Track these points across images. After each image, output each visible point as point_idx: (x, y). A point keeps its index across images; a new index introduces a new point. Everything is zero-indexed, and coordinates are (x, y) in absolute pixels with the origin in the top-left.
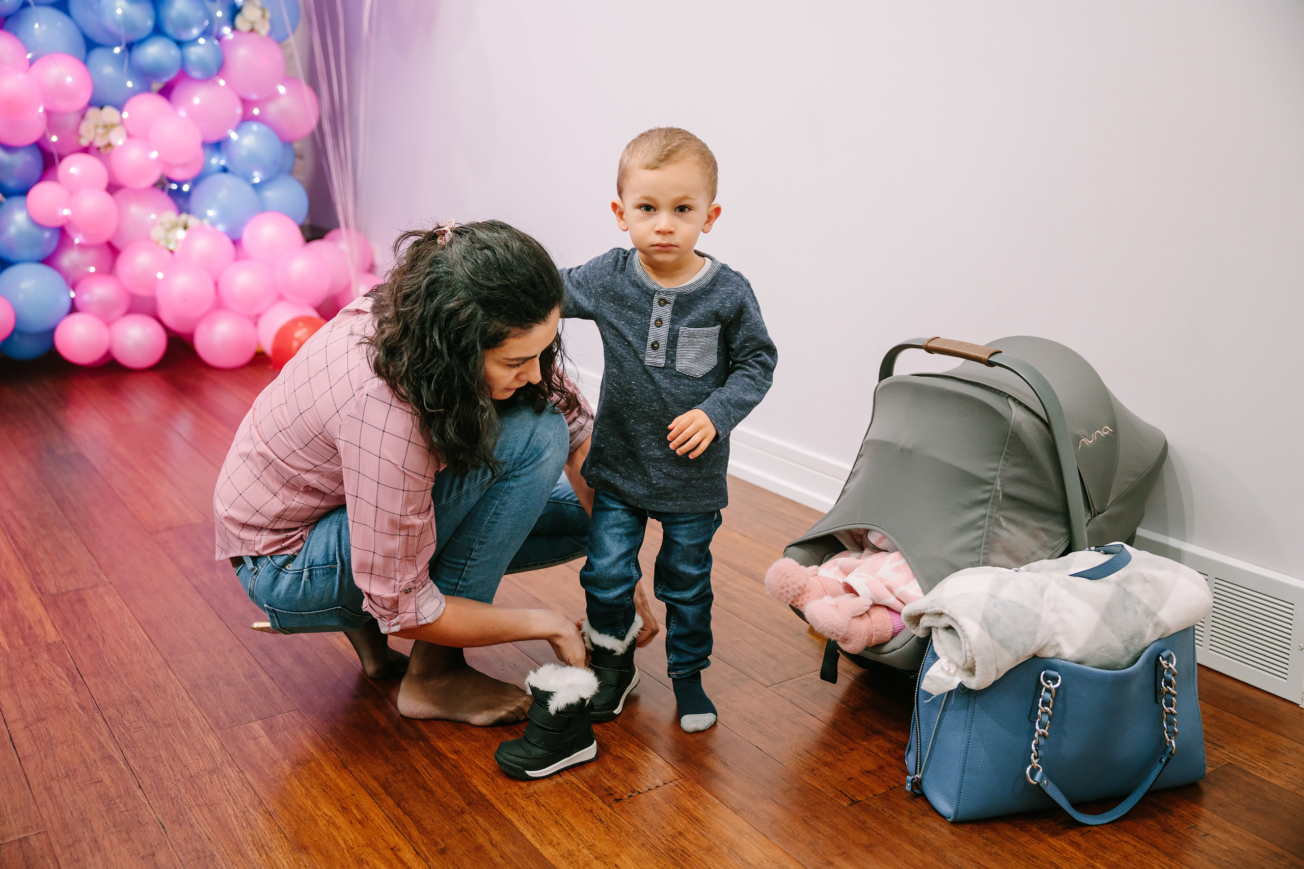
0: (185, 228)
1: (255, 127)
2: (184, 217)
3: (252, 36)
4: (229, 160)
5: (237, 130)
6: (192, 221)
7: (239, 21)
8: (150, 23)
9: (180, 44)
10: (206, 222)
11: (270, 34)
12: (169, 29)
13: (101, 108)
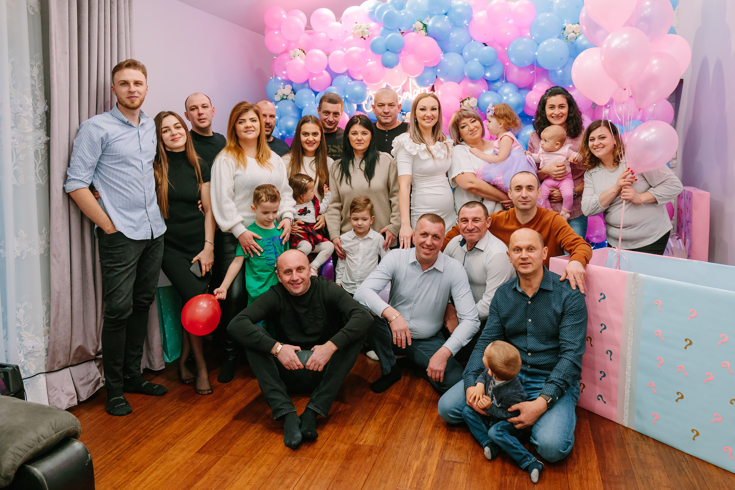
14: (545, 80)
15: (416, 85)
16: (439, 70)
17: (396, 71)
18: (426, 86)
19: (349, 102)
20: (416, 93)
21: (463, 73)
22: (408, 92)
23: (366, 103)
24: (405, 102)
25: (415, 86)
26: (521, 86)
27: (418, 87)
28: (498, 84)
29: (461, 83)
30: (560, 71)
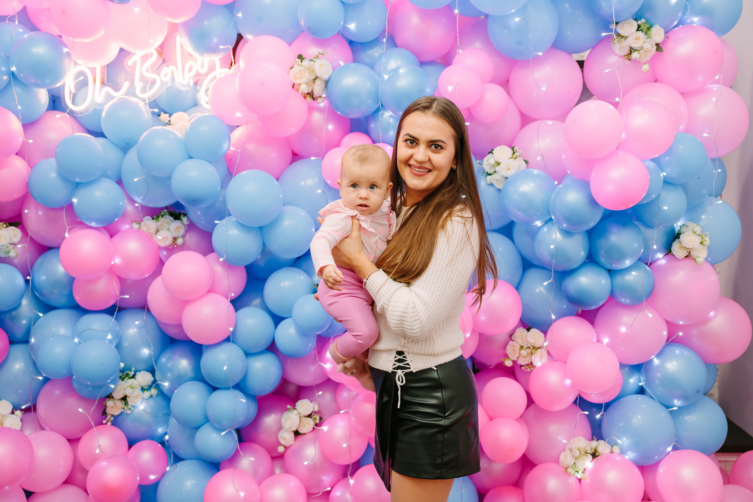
0: (594, 455)
1: (677, 351)
2: (594, 443)
3: (687, 261)
4: (647, 381)
5: (658, 355)
6: (602, 447)
7: (675, 247)
8: (583, 254)
9: (611, 272)
10: (616, 449)
11: (706, 259)
12: (602, 260)
13: (528, 330)
14: (478, 45)
15: (190, 49)
16: (240, 15)
17: (137, 10)
18: (214, 50)
19: (24, 84)
20: (191, 69)
21: (298, 24)
22: (172, 67)
23: (73, 90)
24: (168, 89)
25: (190, 55)
26: (426, 58)
27: (195, 54)
28: (375, 52)
29: (293, 45)
30: (517, 19)
